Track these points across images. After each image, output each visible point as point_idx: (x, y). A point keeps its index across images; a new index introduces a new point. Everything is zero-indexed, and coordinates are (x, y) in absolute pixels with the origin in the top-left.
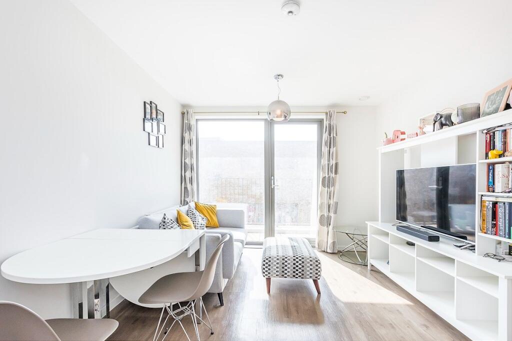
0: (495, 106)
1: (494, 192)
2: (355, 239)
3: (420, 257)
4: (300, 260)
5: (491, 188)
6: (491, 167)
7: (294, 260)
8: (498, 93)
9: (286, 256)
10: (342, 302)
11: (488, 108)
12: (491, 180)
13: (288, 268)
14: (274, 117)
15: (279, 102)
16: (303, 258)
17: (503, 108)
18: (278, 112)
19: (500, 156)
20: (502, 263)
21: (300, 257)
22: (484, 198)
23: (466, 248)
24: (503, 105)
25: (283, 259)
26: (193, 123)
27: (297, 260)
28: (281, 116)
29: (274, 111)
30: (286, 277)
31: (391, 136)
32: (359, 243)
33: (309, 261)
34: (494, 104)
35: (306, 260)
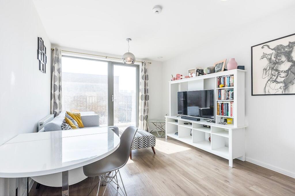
0: (219, 68)
1: (220, 99)
2: (157, 125)
3: (194, 128)
4: (146, 138)
5: (220, 98)
6: (220, 90)
7: (144, 138)
8: (220, 64)
9: (139, 137)
10: (167, 154)
11: (217, 69)
12: (220, 96)
13: (141, 143)
14: (127, 61)
15: (129, 54)
16: (148, 137)
17: (223, 70)
18: (129, 59)
19: (223, 87)
20: (225, 125)
21: (146, 136)
22: (218, 102)
23: (211, 122)
24: (223, 69)
25: (138, 139)
26: (60, 57)
27: (145, 138)
28: (130, 61)
29: (127, 58)
30: (140, 148)
31: (175, 76)
32: (159, 127)
33: (150, 137)
34: (219, 67)
35: (149, 138)
